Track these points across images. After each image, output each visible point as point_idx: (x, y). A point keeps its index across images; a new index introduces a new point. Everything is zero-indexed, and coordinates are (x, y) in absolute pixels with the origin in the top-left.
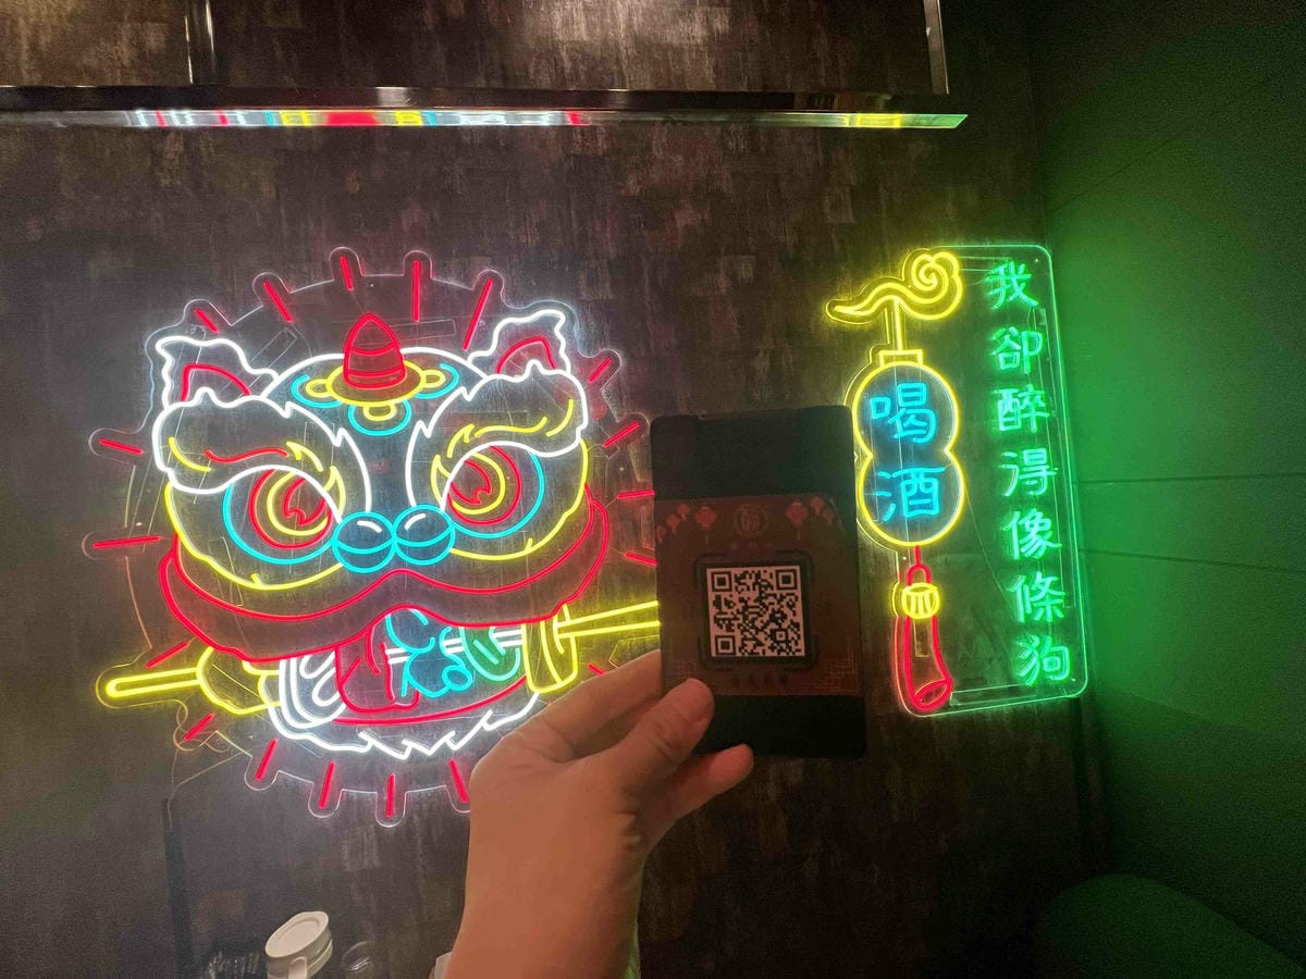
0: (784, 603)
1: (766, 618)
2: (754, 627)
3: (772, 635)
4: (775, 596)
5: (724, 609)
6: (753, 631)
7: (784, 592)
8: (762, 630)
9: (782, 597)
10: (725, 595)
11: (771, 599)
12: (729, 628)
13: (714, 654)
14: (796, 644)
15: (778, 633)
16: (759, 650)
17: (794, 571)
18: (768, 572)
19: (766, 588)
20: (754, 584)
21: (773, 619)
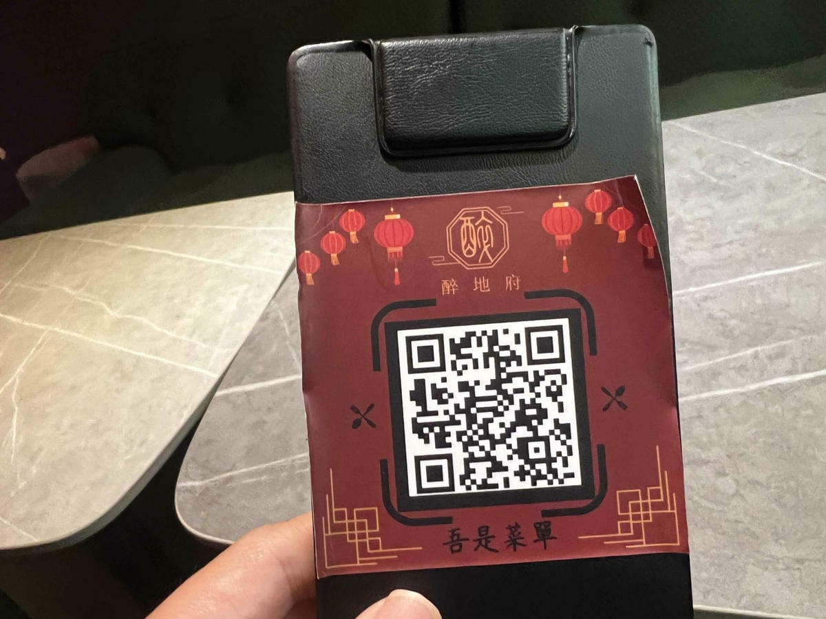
0: (541, 389)
1: (509, 417)
2: (487, 436)
3: (522, 451)
4: (524, 375)
5: (432, 404)
6: (486, 443)
7: (541, 369)
8: (502, 441)
9: (539, 378)
10: (431, 379)
11: (518, 382)
12: (441, 442)
13: (413, 492)
14: (565, 464)
15: (532, 446)
16: (498, 478)
17: (559, 329)
18: (511, 333)
19: (508, 361)
20: (486, 356)
21: (521, 419)
